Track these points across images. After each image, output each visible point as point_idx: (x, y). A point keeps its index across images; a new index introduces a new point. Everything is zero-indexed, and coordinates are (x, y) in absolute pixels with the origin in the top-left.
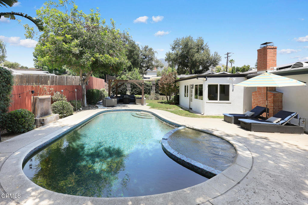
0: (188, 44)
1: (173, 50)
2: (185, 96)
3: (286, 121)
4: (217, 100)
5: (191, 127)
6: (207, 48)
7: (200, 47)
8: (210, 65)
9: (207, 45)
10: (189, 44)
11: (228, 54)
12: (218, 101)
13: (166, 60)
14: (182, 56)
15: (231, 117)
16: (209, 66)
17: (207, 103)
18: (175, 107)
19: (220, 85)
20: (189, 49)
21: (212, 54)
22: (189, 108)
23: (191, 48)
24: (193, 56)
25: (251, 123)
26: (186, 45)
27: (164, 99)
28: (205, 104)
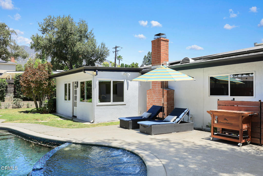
0: (66, 27)
1: (43, 34)
2: (66, 100)
3: (181, 119)
4: (110, 101)
5: (80, 142)
6: (92, 36)
7: (83, 35)
8: (97, 60)
9: (92, 32)
10: (69, 27)
11: (116, 48)
12: (111, 103)
13: (32, 47)
14: (58, 43)
15: (128, 121)
16: (95, 61)
17: (97, 106)
18: (50, 117)
19: (113, 82)
20: (68, 35)
21: (98, 45)
22: (71, 116)
23: (71, 34)
24: (74, 45)
25: (151, 126)
26: (64, 28)
27: (30, 106)
28: (96, 107)
